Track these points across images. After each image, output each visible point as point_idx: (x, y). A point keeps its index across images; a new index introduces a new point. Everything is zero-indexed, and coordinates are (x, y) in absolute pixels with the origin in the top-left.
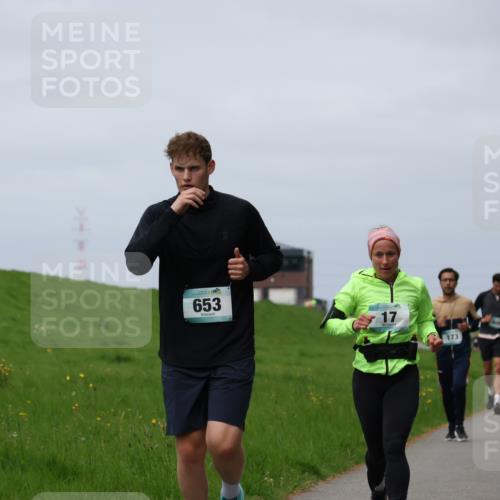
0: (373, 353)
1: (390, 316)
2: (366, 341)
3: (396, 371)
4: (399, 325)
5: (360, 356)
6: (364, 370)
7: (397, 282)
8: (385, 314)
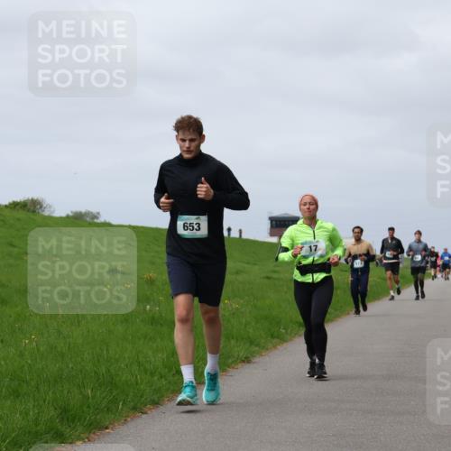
0: (304, 270)
1: (313, 248)
2: (300, 263)
3: (319, 280)
4: (319, 253)
5: (297, 272)
6: (299, 280)
7: (317, 226)
8: (310, 247)
